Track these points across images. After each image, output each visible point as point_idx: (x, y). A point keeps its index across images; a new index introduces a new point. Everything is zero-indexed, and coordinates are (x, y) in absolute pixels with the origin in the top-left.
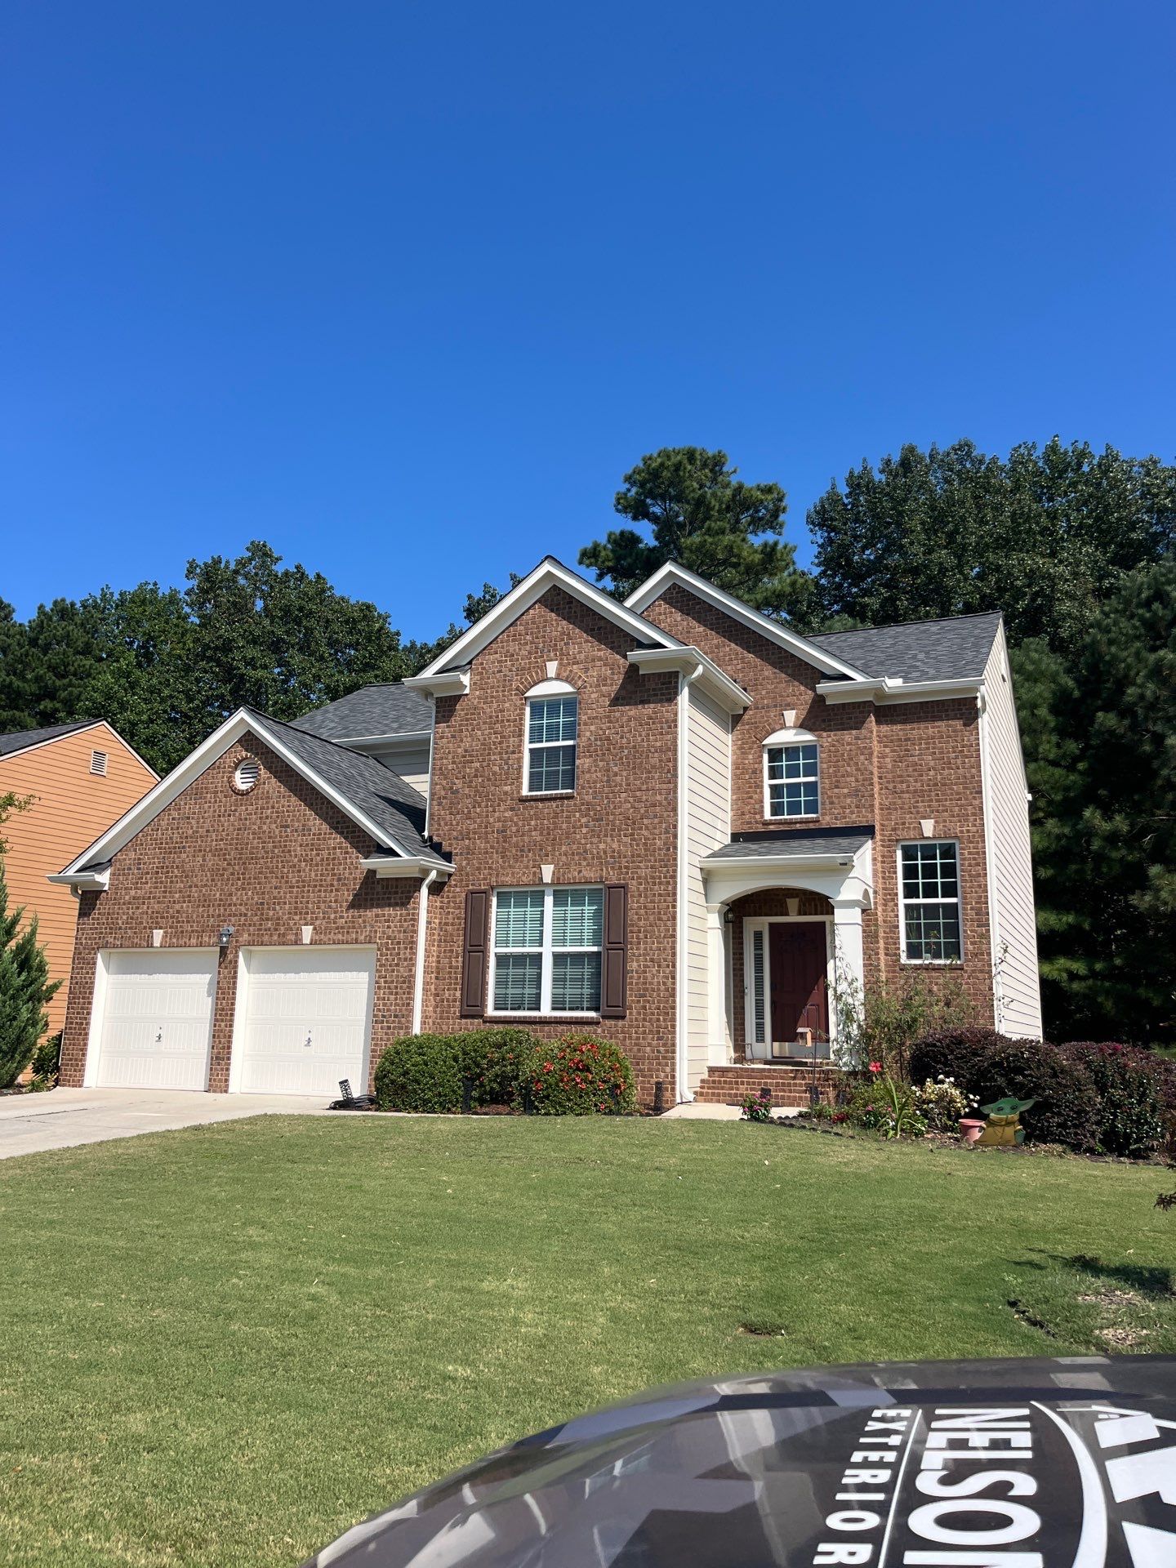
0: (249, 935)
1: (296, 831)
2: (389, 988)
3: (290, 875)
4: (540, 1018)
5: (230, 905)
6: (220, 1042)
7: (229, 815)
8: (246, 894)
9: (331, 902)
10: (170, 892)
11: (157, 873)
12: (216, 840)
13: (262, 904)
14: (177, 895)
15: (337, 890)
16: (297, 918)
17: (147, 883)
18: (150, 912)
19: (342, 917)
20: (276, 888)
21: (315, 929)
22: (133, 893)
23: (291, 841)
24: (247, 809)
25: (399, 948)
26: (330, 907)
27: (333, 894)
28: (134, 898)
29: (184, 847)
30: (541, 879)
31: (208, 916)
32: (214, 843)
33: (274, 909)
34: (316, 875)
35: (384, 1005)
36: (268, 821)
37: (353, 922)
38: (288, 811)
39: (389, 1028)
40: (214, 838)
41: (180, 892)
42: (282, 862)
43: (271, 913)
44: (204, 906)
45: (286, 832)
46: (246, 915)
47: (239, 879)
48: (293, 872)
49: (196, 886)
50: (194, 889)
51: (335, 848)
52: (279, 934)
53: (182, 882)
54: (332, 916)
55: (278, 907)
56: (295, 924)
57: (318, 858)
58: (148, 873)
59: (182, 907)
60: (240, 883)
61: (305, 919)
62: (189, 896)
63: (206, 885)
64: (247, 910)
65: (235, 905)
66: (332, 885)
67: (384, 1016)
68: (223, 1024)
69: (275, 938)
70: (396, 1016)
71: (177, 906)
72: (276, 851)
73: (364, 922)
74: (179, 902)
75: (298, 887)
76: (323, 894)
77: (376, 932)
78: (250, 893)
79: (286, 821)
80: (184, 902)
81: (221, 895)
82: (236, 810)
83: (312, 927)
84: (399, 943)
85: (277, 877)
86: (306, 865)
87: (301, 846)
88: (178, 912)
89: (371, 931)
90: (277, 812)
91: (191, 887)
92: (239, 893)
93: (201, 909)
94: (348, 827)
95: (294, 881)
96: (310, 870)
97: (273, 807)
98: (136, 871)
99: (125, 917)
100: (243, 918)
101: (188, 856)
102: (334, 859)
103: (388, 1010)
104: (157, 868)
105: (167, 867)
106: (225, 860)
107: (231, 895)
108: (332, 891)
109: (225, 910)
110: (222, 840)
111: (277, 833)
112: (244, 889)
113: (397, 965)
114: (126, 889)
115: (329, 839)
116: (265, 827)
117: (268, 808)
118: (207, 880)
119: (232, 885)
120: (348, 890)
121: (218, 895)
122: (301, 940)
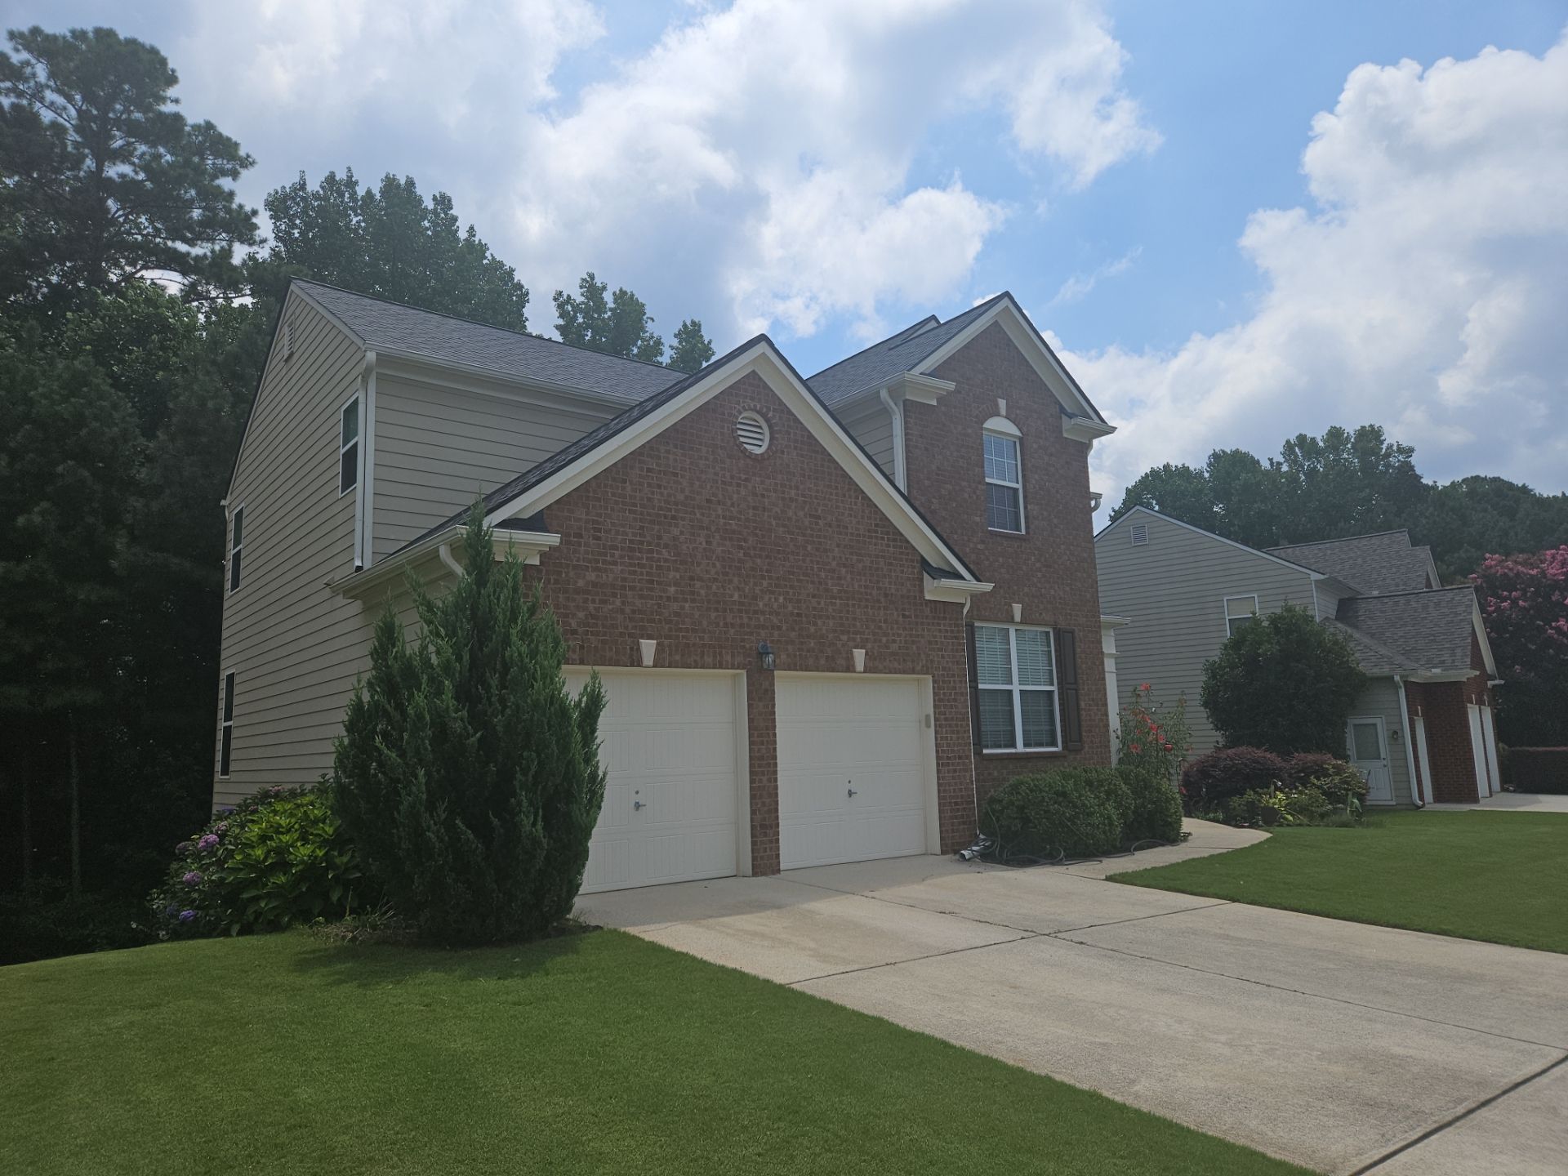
0: (788, 655)
1: (830, 526)
2: (950, 726)
3: (830, 582)
4: (1016, 754)
5: (756, 612)
6: (764, 804)
7: (739, 485)
8: (776, 600)
9: (880, 621)
10: (659, 583)
11: (632, 550)
12: (724, 517)
13: (799, 615)
14: (672, 589)
15: (885, 608)
16: (844, 638)
17: (615, 563)
18: (628, 609)
19: (894, 641)
20: (814, 597)
21: (867, 654)
22: (592, 576)
23: (825, 537)
24: (762, 482)
25: (954, 681)
26: (880, 628)
27: (882, 612)
28: (595, 585)
29: (674, 517)
30: (1013, 617)
31: (726, 625)
32: (722, 521)
33: (815, 624)
34: (860, 586)
35: (948, 745)
36: (793, 505)
37: (907, 648)
38: (816, 497)
39: (955, 771)
40: (720, 512)
41: (676, 584)
42: (818, 563)
43: (812, 629)
44: (717, 610)
45: (817, 524)
46: (779, 628)
47: (763, 577)
48: (832, 578)
49: (700, 579)
50: (698, 584)
51: (877, 556)
52: (827, 657)
53: (677, 570)
54: (884, 639)
55: (819, 622)
56: (843, 645)
57: (860, 565)
58: (615, 548)
59: (682, 608)
60: (765, 583)
61: (854, 640)
62: (692, 593)
63: (715, 580)
64: (781, 621)
65: (763, 613)
66: (879, 601)
67: (948, 758)
68: (765, 779)
69: (822, 662)
70: (960, 758)
71: (675, 606)
72: (809, 548)
73: (918, 648)
74: (676, 600)
75: (841, 598)
76: (871, 612)
77: (932, 661)
78: (781, 599)
79: (817, 511)
80: (686, 600)
81: (740, 596)
82: (746, 480)
83: (864, 651)
84: (953, 676)
85: (813, 582)
86: (847, 572)
87: (838, 546)
88: (677, 614)
89: (927, 661)
90: (803, 496)
91: (692, 578)
92: (767, 597)
93: (713, 615)
94: (888, 533)
95: (835, 589)
96: (852, 579)
97: (797, 488)
98: (592, 542)
99: (581, 615)
100: (776, 633)
101: (682, 533)
102: (877, 569)
103: (953, 751)
104: (631, 541)
105: (649, 544)
106: (741, 547)
107: (755, 598)
108: (879, 608)
109: (750, 619)
110: (732, 518)
111: (807, 523)
112: (772, 593)
113: (955, 700)
114: (575, 567)
115: (870, 543)
116: (790, 513)
117: (791, 488)
118: (717, 573)
119: (755, 584)
120: (897, 610)
121: (736, 597)
122: (853, 666)
